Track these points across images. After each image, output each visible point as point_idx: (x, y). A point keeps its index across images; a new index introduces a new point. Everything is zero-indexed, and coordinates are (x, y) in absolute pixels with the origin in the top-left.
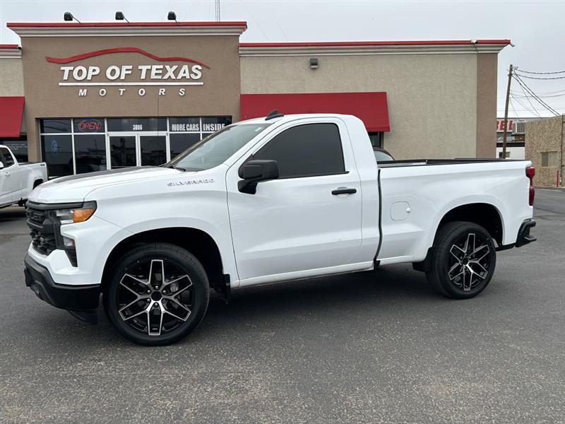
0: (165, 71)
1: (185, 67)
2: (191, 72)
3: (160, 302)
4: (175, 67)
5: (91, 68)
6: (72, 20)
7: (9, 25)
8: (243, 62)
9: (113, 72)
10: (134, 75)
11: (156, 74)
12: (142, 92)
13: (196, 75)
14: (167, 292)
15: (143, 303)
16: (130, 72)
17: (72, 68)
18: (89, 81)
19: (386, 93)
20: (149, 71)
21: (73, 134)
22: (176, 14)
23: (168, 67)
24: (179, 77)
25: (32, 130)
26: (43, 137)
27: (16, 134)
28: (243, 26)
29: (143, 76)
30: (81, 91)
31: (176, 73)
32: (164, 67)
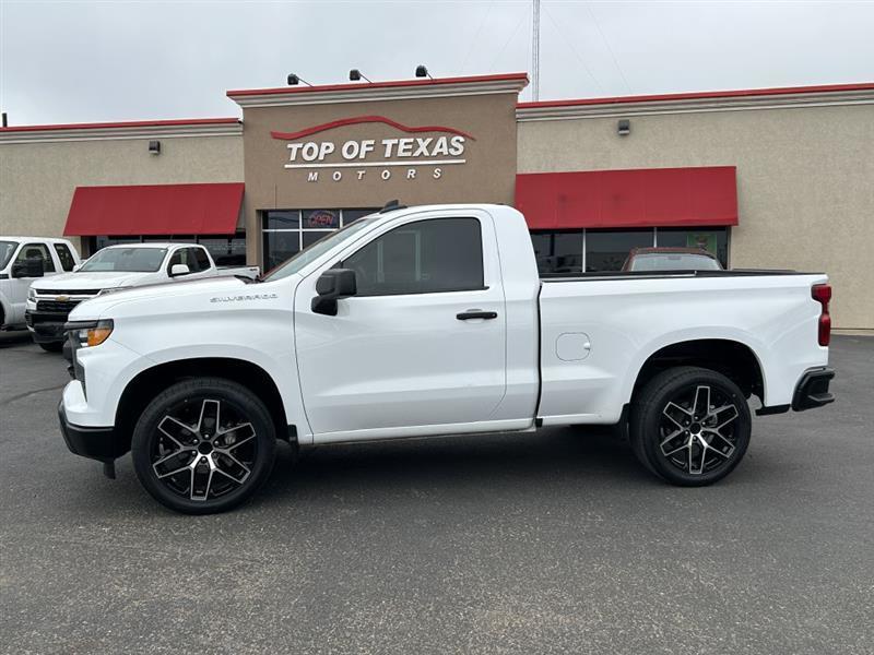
0: (416, 146)
1: (443, 140)
2: (450, 146)
3: (209, 456)
4: (429, 140)
5: (324, 145)
6: (297, 83)
7: (230, 94)
8: (521, 127)
9: (351, 149)
10: (377, 152)
11: (405, 150)
12: (386, 174)
13: (457, 149)
14: (220, 444)
15: (186, 455)
16: (371, 149)
17: (300, 146)
18: (321, 162)
19: (735, 168)
20: (395, 146)
21: (301, 230)
22: (427, 68)
23: (419, 140)
24: (434, 153)
25: (252, 224)
26: (266, 235)
27: (232, 231)
28: (522, 79)
29: (388, 154)
30: (311, 174)
31: (430, 147)
32: (415, 141)
